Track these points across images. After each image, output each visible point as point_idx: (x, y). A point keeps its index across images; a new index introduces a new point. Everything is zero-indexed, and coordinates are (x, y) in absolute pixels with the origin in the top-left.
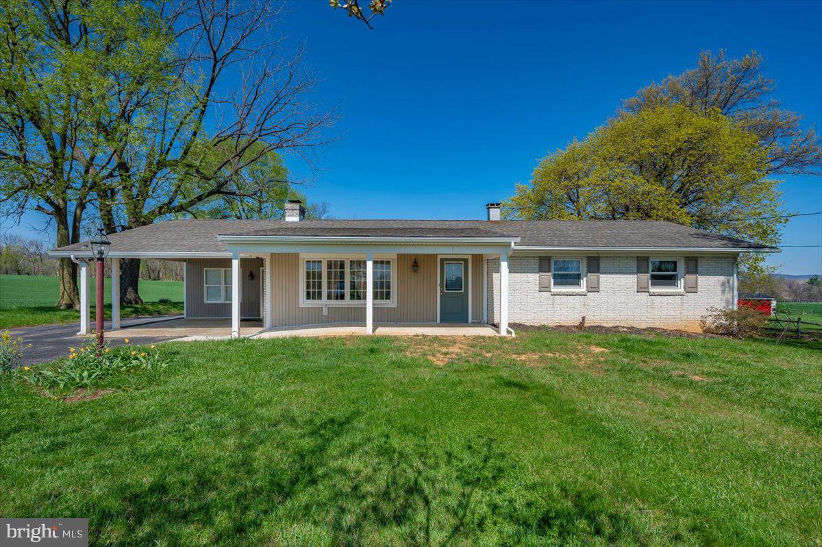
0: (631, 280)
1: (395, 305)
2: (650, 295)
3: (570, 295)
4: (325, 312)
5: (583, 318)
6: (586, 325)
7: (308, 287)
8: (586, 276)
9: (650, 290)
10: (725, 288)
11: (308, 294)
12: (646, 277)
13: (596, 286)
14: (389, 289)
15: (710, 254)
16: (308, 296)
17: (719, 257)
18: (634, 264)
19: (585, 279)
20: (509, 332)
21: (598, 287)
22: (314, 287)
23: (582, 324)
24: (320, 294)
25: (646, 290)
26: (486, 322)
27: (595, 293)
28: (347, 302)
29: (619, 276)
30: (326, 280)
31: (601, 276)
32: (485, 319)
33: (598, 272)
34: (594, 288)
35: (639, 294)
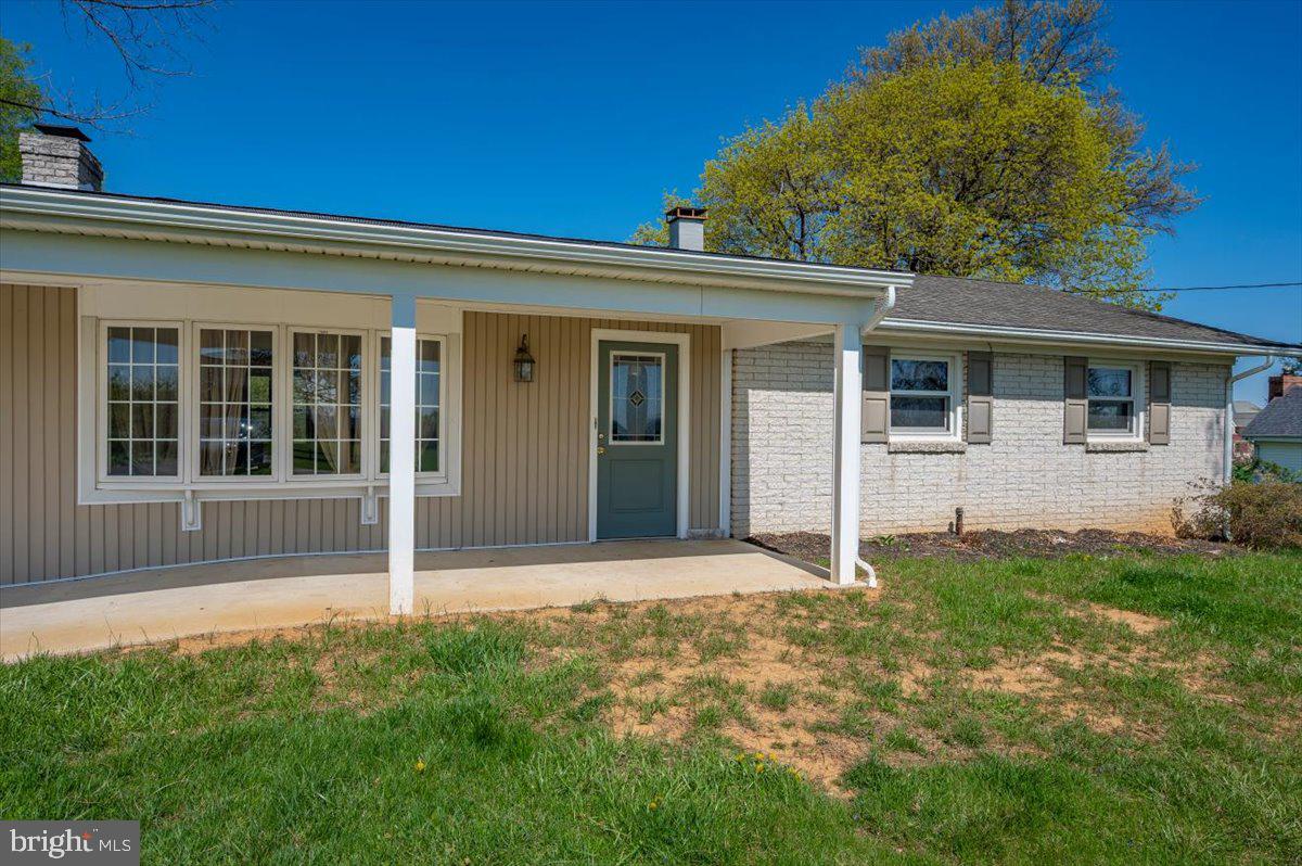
0: (1049, 415)
1: (454, 489)
2: (1088, 452)
3: (931, 453)
4: (190, 519)
5: (959, 513)
6: (966, 529)
7: (116, 426)
8: (964, 402)
9: (1089, 440)
10: (1213, 435)
11: (117, 450)
12: (1080, 408)
13: (985, 430)
14: (435, 435)
15: (1215, 357)
16: (119, 460)
17: (1203, 365)
18: (1056, 375)
19: (960, 410)
20: (861, 574)
21: (989, 432)
22: (143, 428)
23: (956, 529)
24: (169, 452)
25: (1079, 439)
26: (727, 535)
27: (984, 447)
28: (283, 481)
29: (1028, 403)
30: (197, 403)
31: (996, 402)
32: (724, 524)
33: (989, 393)
34: (980, 435)
35: (1066, 448)
